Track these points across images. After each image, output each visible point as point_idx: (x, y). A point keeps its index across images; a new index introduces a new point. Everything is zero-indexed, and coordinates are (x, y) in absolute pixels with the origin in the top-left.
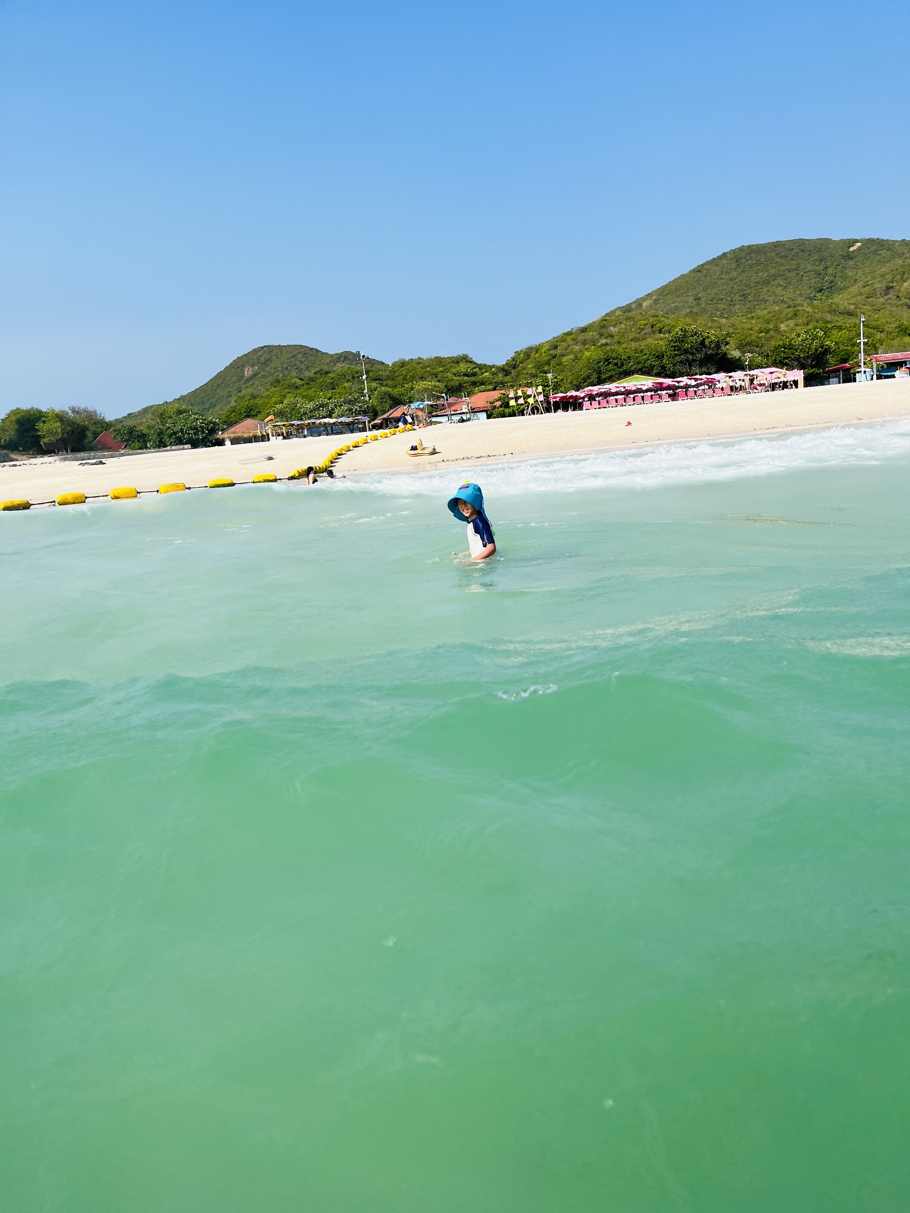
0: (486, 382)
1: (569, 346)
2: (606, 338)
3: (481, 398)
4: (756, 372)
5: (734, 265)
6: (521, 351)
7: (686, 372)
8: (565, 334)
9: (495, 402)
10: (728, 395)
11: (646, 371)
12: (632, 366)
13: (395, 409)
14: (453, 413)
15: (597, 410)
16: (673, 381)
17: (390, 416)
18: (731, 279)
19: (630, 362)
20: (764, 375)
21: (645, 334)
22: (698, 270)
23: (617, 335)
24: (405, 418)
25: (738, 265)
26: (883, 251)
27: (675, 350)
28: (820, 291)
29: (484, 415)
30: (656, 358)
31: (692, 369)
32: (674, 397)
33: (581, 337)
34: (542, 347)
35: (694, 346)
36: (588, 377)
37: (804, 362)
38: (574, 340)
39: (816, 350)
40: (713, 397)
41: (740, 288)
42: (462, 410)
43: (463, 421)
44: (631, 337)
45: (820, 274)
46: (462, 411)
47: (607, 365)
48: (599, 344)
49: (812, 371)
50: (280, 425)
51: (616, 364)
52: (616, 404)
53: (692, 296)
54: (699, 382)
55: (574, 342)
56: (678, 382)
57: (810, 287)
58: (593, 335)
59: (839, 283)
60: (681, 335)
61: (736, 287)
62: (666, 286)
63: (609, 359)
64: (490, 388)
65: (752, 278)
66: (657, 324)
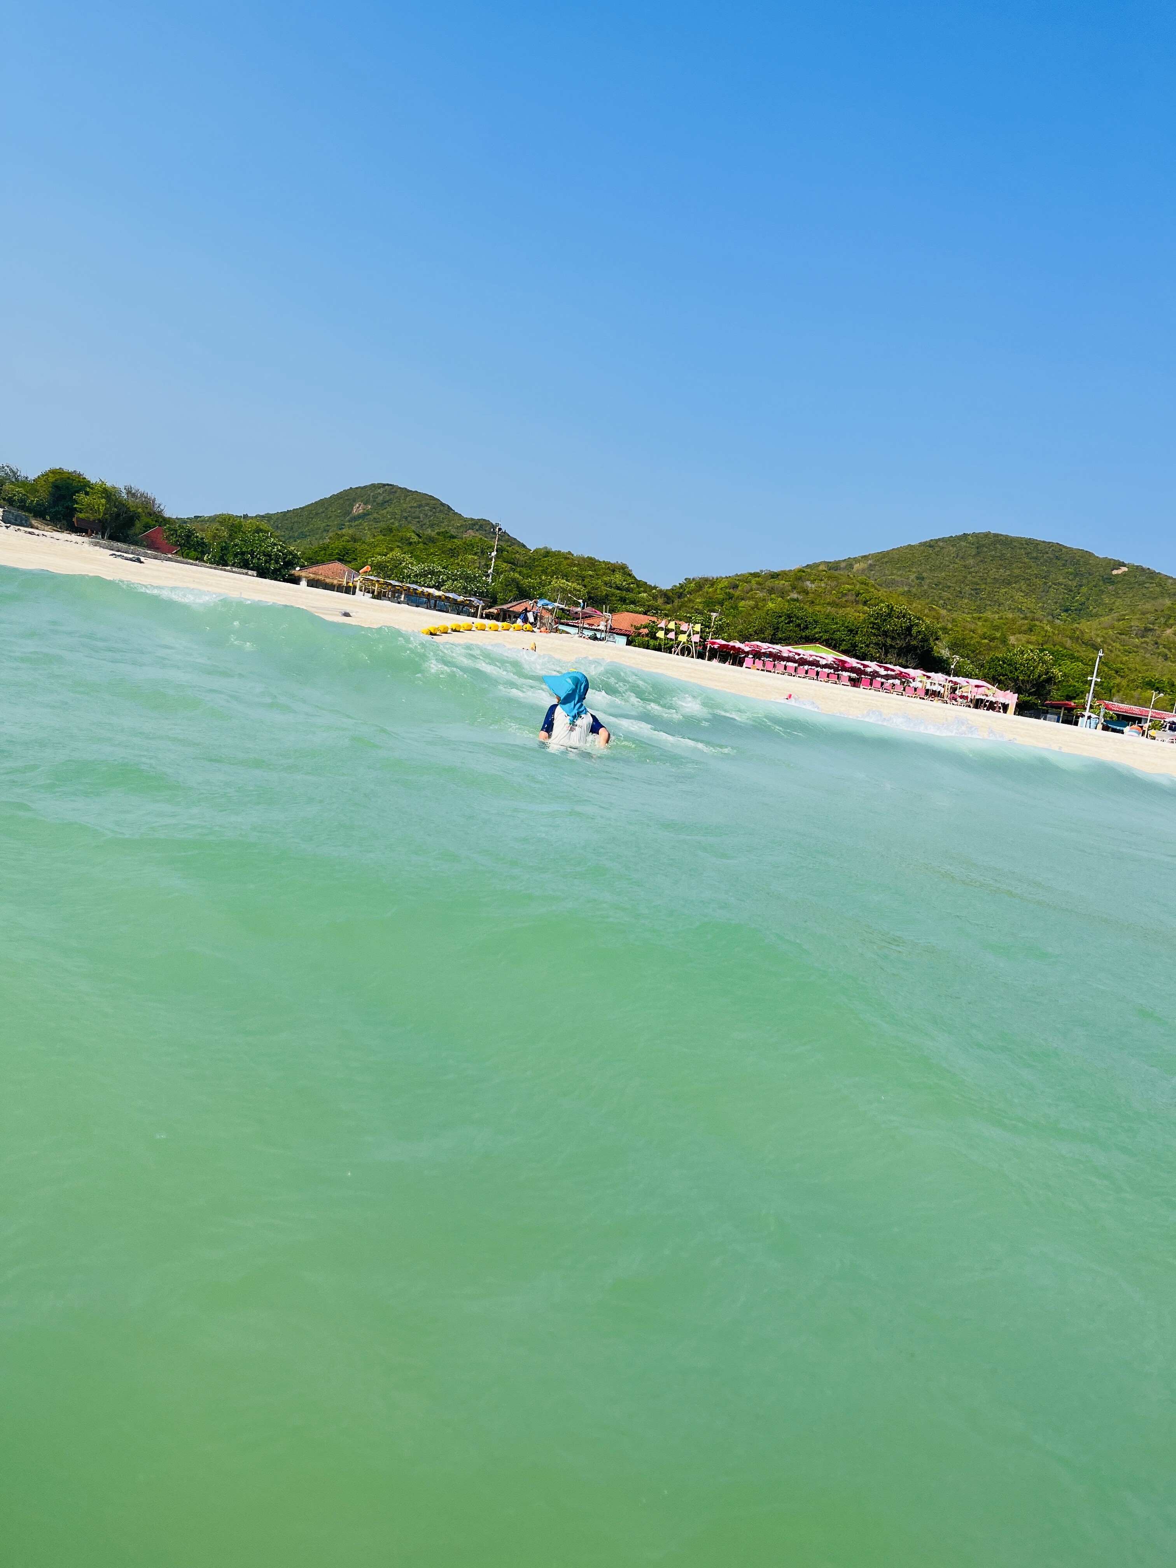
0: (639, 602)
1: (751, 590)
2: (799, 593)
3: (626, 619)
4: (960, 680)
5: (974, 551)
6: (693, 579)
7: (879, 657)
8: (751, 574)
9: (641, 628)
10: (920, 698)
11: (831, 644)
12: (817, 633)
13: (519, 602)
14: (587, 626)
15: (760, 671)
16: (858, 663)
17: (511, 609)
18: (965, 567)
19: (815, 627)
20: (970, 687)
21: (846, 601)
22: (930, 545)
23: (813, 593)
24: (526, 615)
25: (978, 553)
26: (1152, 585)
27: (873, 628)
28: (1066, 611)
29: (624, 640)
30: (848, 631)
31: (887, 656)
32: (855, 683)
33: (769, 583)
34: (720, 582)
35: (897, 630)
36: (762, 631)
37: (1021, 685)
38: (758, 583)
39: (1039, 677)
40: (902, 695)
41: (974, 579)
42: (599, 626)
43: (595, 638)
44: (829, 600)
45: (1071, 591)
46: (598, 628)
47: (788, 623)
48: (788, 598)
49: (1029, 698)
50: (372, 580)
51: (799, 625)
52: (784, 671)
53: (914, 572)
54: (889, 672)
55: (759, 586)
56: (865, 666)
57: (1056, 603)
58: (784, 584)
59: (1091, 608)
60: (885, 612)
61: (969, 577)
62: (888, 552)
63: (792, 617)
64: (640, 610)
65: (991, 572)
66: (863, 593)
